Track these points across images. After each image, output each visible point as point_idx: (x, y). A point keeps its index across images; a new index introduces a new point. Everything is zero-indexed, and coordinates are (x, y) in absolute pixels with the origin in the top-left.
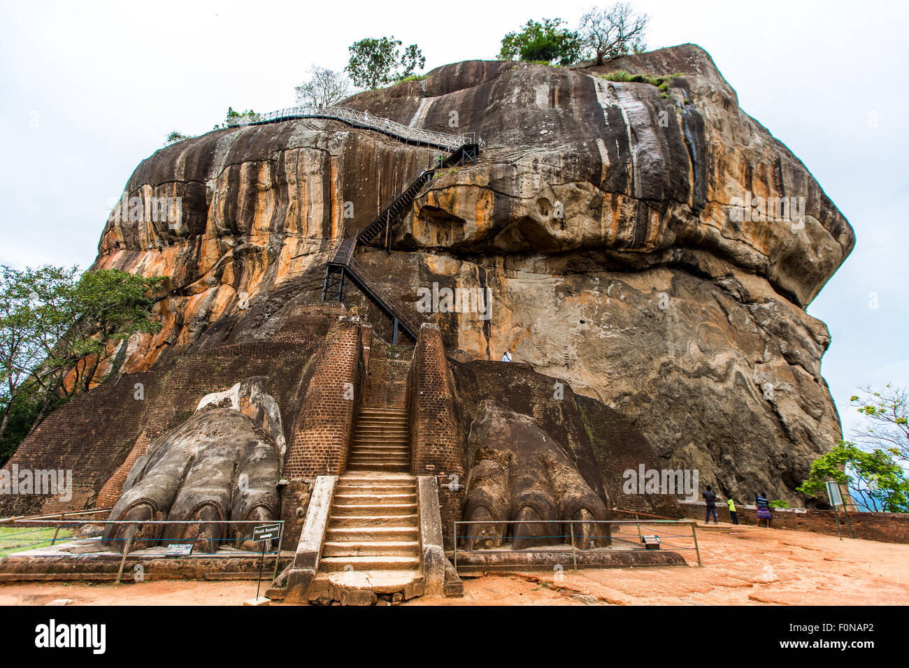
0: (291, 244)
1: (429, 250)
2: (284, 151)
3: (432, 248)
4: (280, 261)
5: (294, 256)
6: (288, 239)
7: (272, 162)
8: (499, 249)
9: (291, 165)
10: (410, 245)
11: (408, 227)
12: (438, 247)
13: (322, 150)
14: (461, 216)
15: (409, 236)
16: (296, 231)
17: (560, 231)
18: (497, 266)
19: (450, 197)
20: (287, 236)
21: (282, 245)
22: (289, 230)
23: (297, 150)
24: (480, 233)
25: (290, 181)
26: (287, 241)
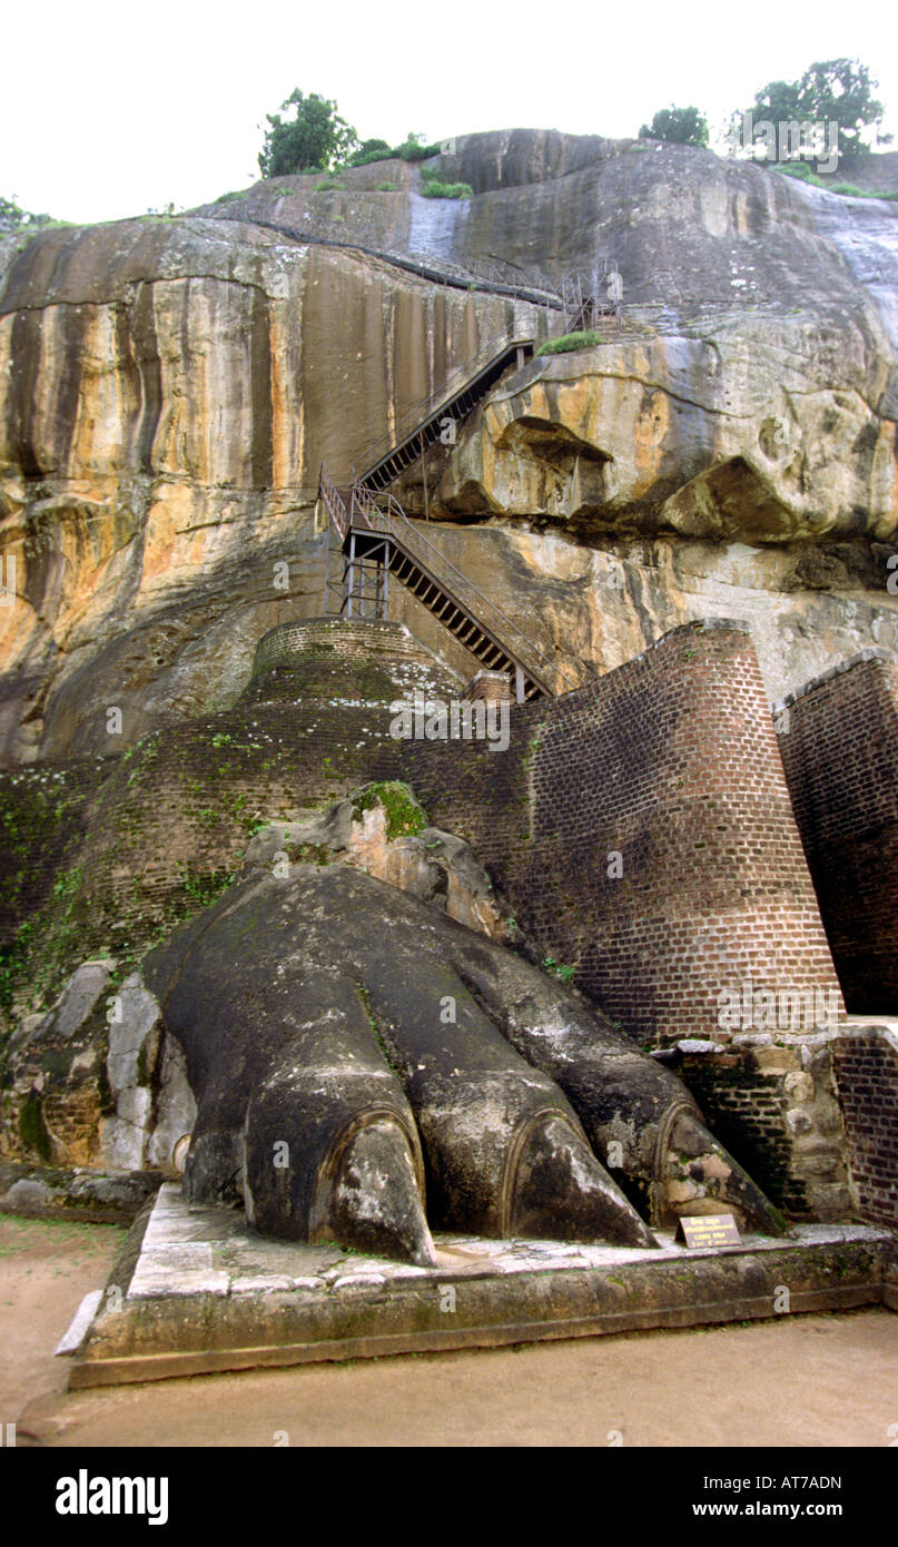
0: (175, 502)
1: (516, 519)
2: (149, 282)
3: (525, 517)
4: (149, 539)
5: (182, 527)
6: (164, 488)
7: (121, 309)
8: (668, 527)
9: (169, 318)
10: (471, 510)
11: (473, 466)
12: (540, 516)
13: (247, 286)
14: (603, 445)
15: (473, 487)
16: (182, 471)
17: (798, 494)
18: (662, 565)
19: (583, 401)
20: (161, 482)
21: (150, 503)
22: (167, 468)
23: (182, 281)
24: (643, 486)
25: (168, 353)
26: (163, 492)
